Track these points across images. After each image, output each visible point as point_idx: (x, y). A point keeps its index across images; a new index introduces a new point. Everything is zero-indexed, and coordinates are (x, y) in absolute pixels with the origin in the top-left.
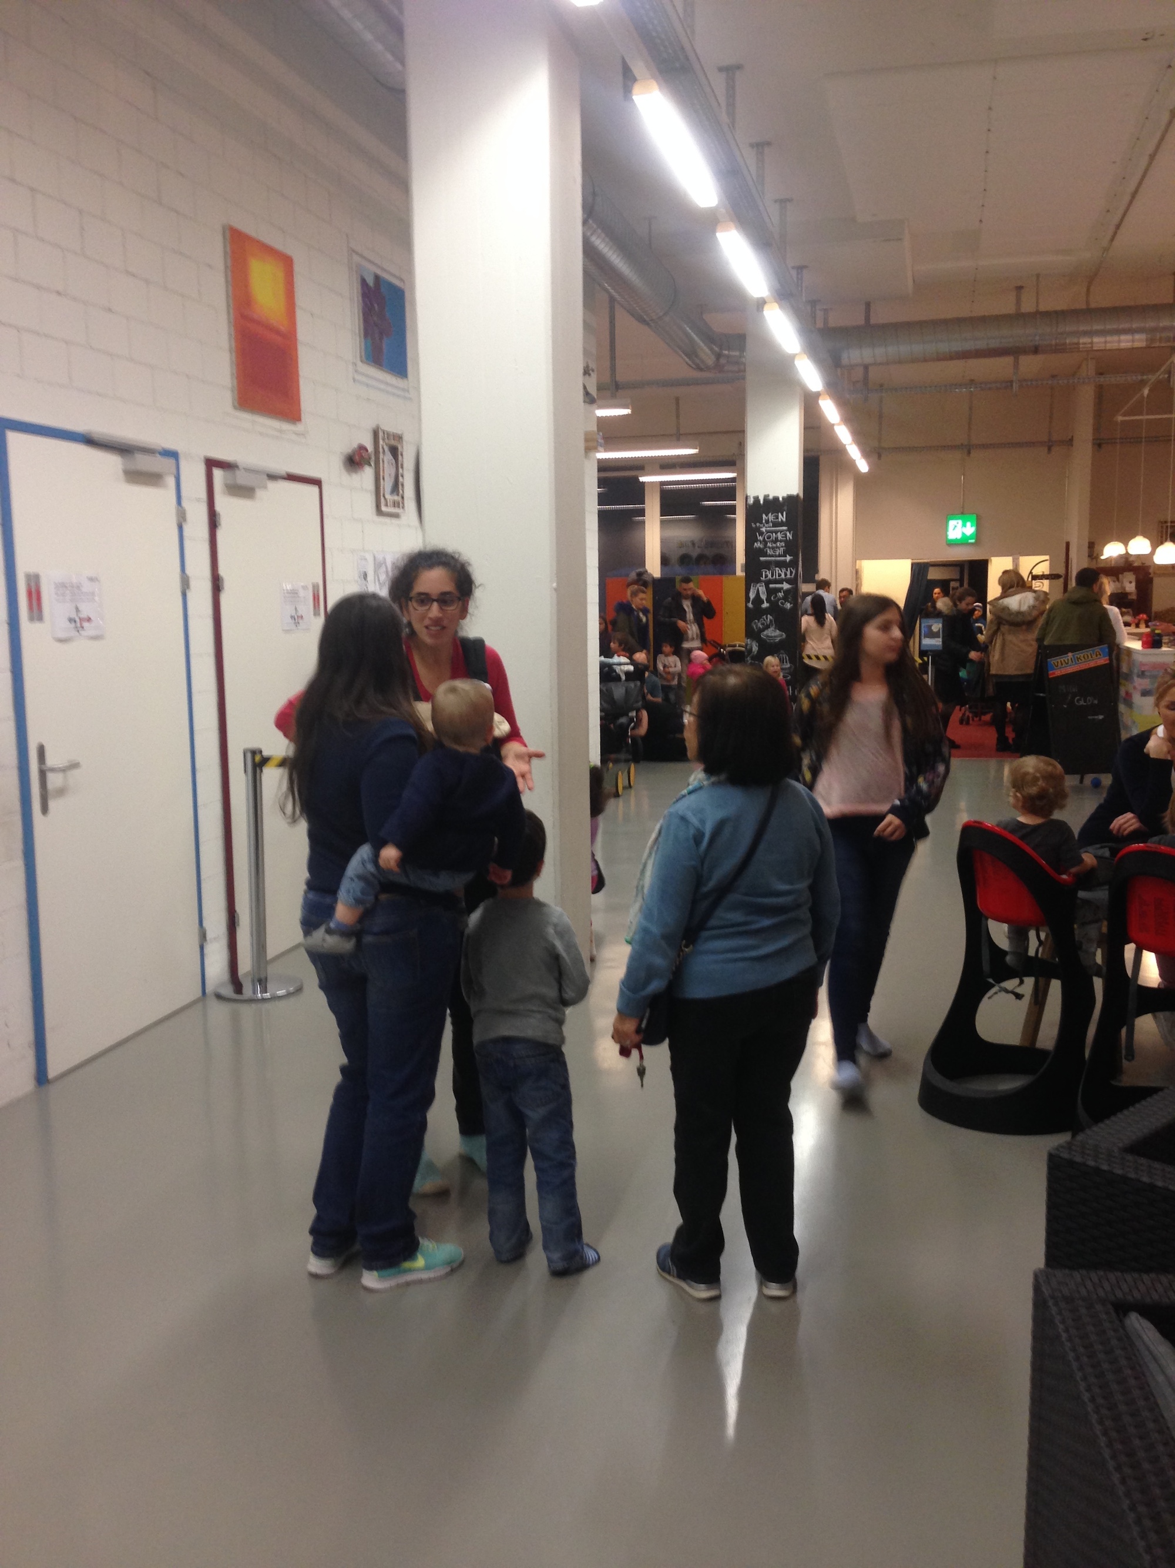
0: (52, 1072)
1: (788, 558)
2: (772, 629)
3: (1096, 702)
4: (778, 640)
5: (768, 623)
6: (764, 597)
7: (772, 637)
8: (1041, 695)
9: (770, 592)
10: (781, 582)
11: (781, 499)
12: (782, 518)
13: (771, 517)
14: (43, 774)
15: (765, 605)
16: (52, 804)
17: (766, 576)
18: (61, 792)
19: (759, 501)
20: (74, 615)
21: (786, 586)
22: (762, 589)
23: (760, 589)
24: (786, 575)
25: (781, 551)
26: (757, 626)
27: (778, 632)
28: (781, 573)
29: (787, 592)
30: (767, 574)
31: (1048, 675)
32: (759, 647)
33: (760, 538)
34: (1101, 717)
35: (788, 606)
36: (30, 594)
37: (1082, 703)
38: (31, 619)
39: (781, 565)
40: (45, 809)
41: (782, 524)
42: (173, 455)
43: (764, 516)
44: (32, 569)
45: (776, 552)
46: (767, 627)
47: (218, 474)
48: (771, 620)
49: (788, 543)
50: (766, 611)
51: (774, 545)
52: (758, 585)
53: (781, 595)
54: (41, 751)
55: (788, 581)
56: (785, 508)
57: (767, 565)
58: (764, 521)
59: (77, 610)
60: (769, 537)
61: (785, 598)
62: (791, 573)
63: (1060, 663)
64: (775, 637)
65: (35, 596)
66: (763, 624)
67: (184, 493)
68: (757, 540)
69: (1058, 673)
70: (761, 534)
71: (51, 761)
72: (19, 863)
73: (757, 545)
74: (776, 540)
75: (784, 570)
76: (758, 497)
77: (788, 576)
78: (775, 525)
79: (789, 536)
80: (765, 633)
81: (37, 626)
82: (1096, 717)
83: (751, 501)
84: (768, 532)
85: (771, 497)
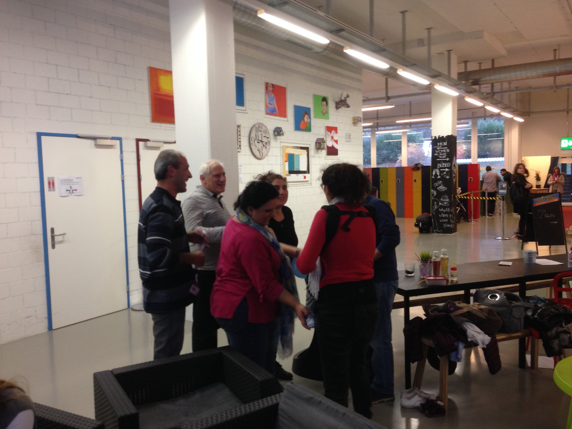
0: (54, 327)
1: (448, 159)
2: (441, 186)
3: (554, 216)
4: (444, 190)
5: (440, 184)
6: (438, 174)
7: (441, 189)
8: (530, 213)
9: (441, 172)
10: (445, 168)
11: (445, 137)
12: (445, 144)
13: (441, 144)
14: (53, 237)
15: (439, 177)
16: (56, 246)
17: (439, 166)
18: (61, 242)
19: (436, 138)
20: (69, 189)
21: (447, 170)
22: (438, 171)
23: (437, 171)
24: (447, 165)
25: (444, 157)
26: (436, 185)
27: (444, 187)
28: (445, 165)
29: (447, 172)
30: (439, 165)
31: (533, 205)
32: (437, 193)
33: (437, 152)
34: (556, 222)
35: (448, 177)
36: (49, 183)
37: (548, 217)
38: (50, 190)
39: (445, 162)
40: (53, 247)
41: (445, 146)
42: (120, 139)
43: (438, 144)
44: (51, 176)
45: (443, 157)
46: (440, 185)
47: (141, 144)
48: (441, 183)
49: (447, 153)
50: (439, 179)
51: (442, 154)
52: (436, 169)
53: (445, 173)
54: (52, 230)
55: (448, 168)
56: (446, 140)
57: (440, 162)
58: (438, 146)
59: (71, 187)
60: (440, 151)
61: (447, 174)
62: (449, 165)
63: (538, 200)
64: (443, 189)
65: (52, 184)
66: (438, 184)
67: (124, 149)
68: (436, 153)
69: (537, 204)
70: (437, 150)
71: (56, 233)
72: (43, 264)
73: (436, 154)
74: (443, 153)
75: (446, 164)
76: (436, 136)
77: (448, 166)
78: (443, 146)
79: (448, 151)
80: (439, 188)
81: (52, 192)
82: (554, 222)
83: (433, 138)
84: (440, 149)
85: (441, 136)
